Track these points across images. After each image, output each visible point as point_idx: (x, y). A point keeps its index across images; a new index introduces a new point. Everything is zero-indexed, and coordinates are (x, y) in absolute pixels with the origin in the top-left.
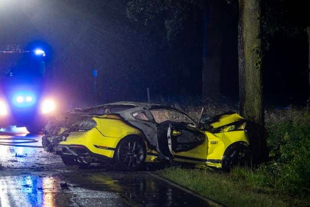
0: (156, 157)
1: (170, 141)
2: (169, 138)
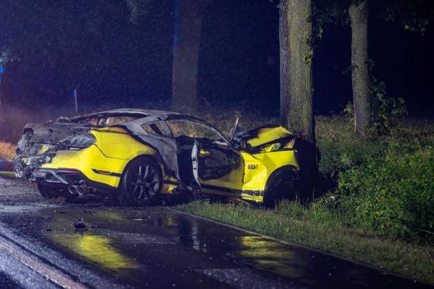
0: (175, 187)
2: (195, 159)
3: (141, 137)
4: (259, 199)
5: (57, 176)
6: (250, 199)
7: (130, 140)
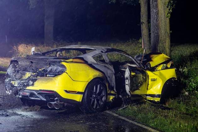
0: (114, 97)
1: (127, 82)
2: (127, 79)
3: (94, 65)
4: (157, 100)
5: (38, 95)
6: (152, 100)
7: (87, 68)
